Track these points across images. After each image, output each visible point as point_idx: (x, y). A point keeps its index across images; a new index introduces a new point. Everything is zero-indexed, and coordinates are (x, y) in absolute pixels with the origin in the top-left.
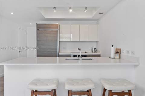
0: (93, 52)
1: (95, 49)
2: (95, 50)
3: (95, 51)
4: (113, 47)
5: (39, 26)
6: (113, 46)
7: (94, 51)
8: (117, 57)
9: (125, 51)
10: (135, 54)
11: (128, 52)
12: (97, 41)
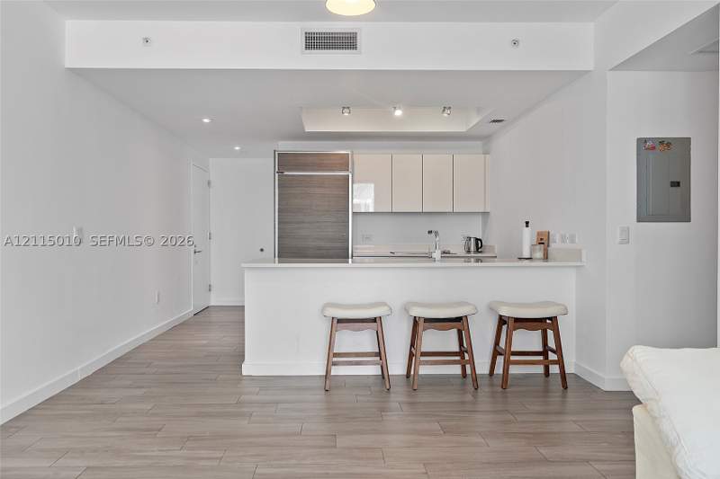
0: (469, 252)
1: (477, 240)
2: (477, 244)
3: (478, 248)
4: (527, 226)
5: (285, 161)
6: (527, 223)
7: (473, 248)
8: (539, 254)
9: (558, 238)
10: (577, 240)
11: (563, 239)
12: (485, 214)
